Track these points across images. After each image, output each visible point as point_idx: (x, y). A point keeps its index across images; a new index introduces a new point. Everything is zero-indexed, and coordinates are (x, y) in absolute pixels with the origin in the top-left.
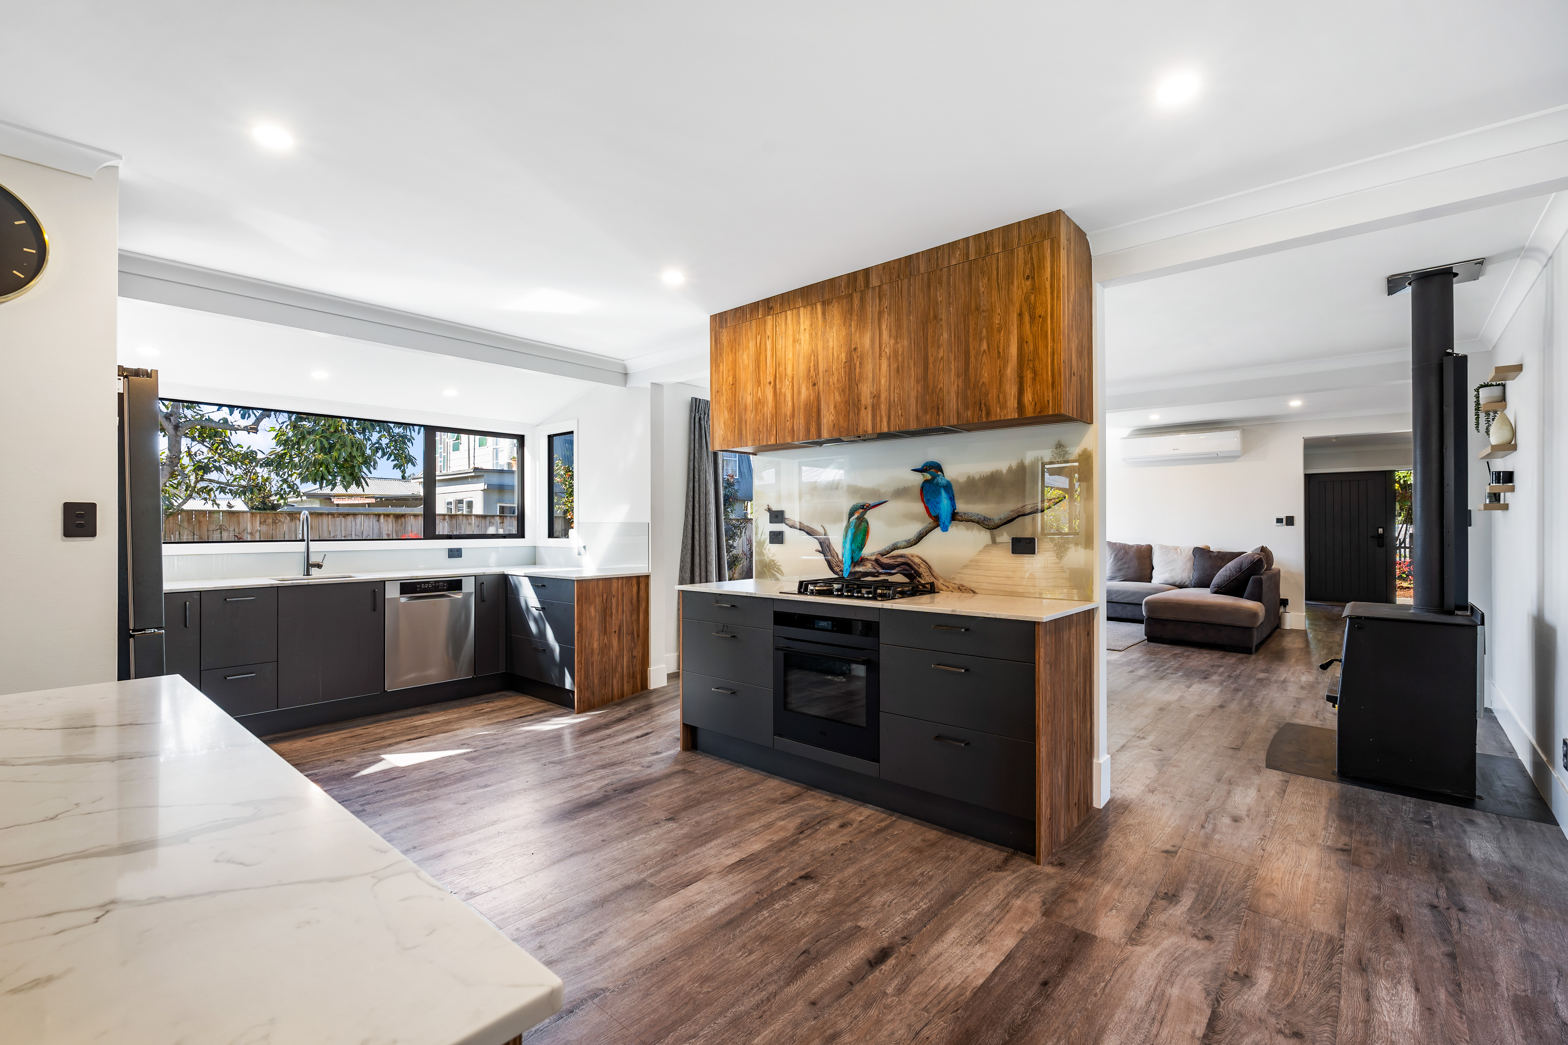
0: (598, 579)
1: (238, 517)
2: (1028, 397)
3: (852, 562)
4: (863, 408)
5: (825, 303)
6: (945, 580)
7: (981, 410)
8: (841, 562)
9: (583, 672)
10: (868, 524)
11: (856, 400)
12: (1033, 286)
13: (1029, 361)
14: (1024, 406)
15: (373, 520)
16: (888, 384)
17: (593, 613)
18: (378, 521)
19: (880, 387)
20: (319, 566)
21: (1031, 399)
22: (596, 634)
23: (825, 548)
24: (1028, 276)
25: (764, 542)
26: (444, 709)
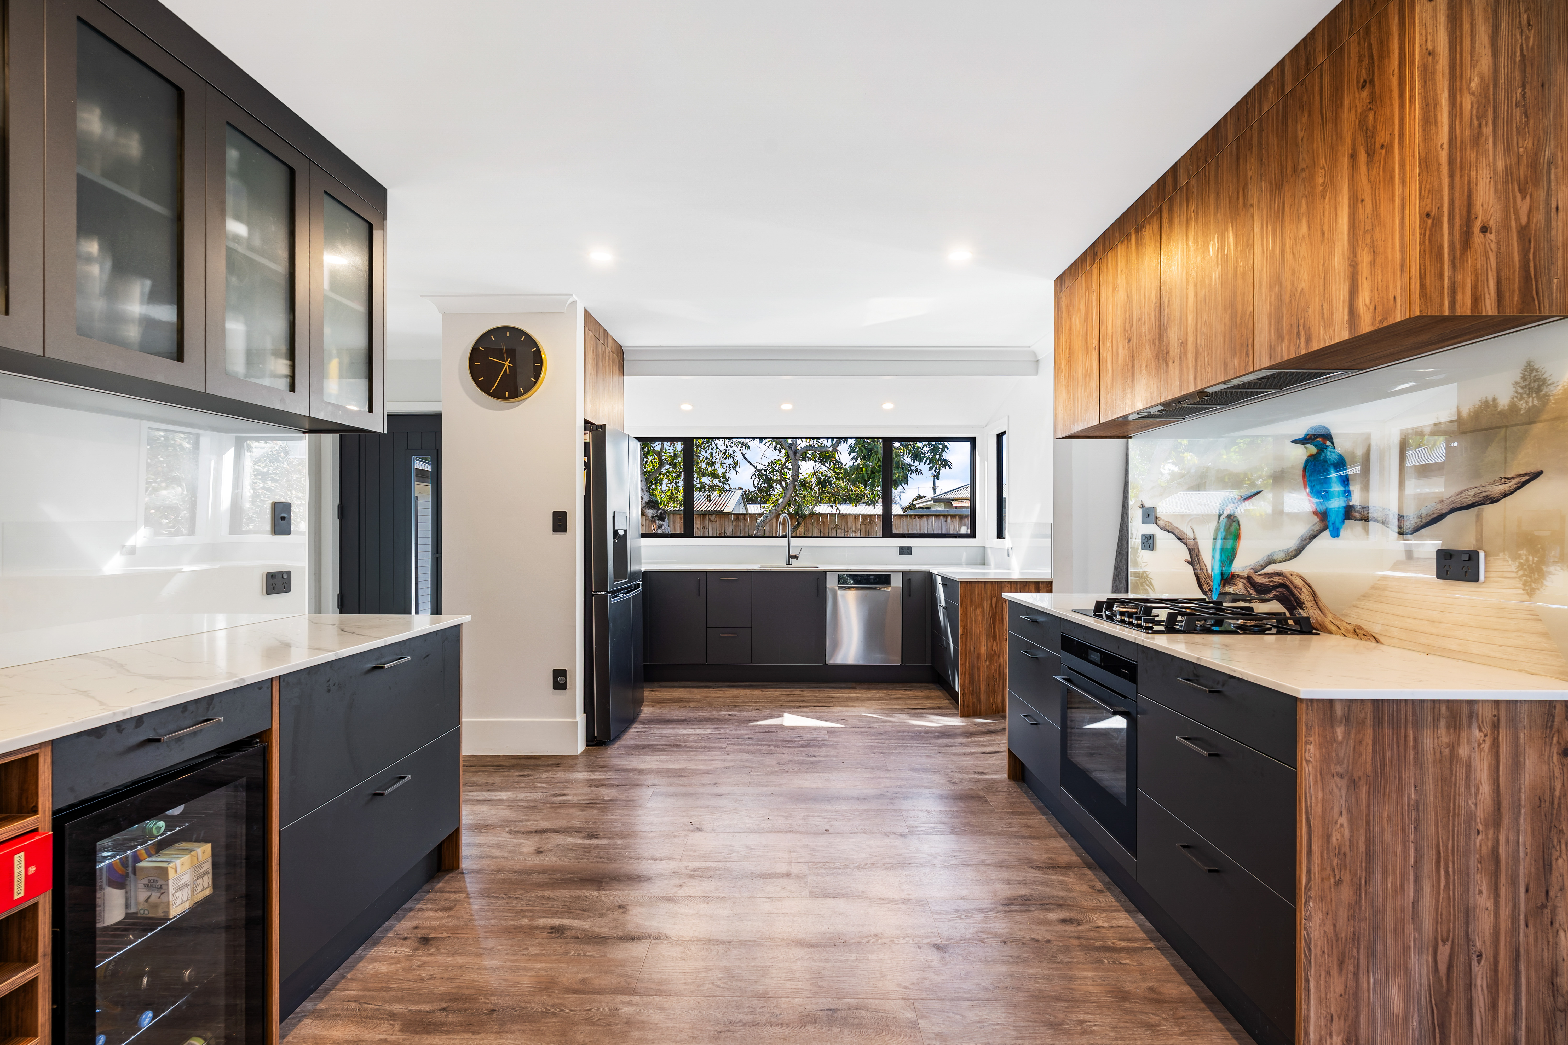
0: (986, 583)
1: (847, 518)
2: (1364, 297)
3: (1222, 579)
4: (1171, 362)
5: (1139, 229)
6: (1335, 617)
7: (1298, 336)
8: (1210, 577)
9: (967, 676)
10: (1239, 525)
11: (1165, 352)
12: (1372, 96)
13: (1365, 233)
14: (1358, 316)
15: (942, 519)
16: (1195, 321)
17: (980, 617)
18: (946, 521)
19: (1187, 328)
20: (796, 557)
21: (1368, 302)
22: (983, 639)
23: (1194, 558)
24: (1365, 81)
25: (1138, 548)
26: (868, 689)
